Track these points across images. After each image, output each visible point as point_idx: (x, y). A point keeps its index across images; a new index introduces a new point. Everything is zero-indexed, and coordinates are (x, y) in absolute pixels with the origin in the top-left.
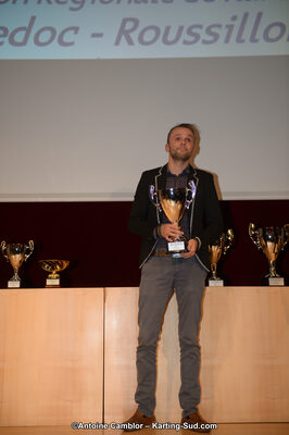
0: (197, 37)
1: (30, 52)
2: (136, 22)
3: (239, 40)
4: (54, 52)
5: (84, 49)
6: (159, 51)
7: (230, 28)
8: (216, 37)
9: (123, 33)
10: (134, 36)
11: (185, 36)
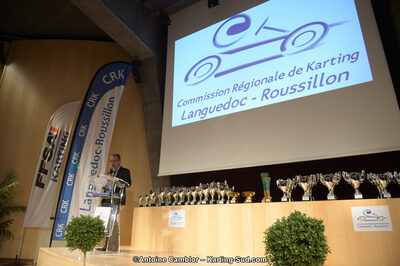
0: (295, 90)
1: (231, 111)
2: (269, 90)
3: (315, 87)
4: (239, 109)
5: (250, 105)
6: (280, 99)
7: (310, 83)
8: (304, 88)
9: (264, 95)
10: (269, 96)
11: (290, 91)
